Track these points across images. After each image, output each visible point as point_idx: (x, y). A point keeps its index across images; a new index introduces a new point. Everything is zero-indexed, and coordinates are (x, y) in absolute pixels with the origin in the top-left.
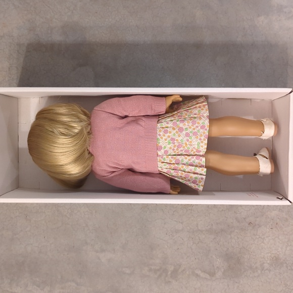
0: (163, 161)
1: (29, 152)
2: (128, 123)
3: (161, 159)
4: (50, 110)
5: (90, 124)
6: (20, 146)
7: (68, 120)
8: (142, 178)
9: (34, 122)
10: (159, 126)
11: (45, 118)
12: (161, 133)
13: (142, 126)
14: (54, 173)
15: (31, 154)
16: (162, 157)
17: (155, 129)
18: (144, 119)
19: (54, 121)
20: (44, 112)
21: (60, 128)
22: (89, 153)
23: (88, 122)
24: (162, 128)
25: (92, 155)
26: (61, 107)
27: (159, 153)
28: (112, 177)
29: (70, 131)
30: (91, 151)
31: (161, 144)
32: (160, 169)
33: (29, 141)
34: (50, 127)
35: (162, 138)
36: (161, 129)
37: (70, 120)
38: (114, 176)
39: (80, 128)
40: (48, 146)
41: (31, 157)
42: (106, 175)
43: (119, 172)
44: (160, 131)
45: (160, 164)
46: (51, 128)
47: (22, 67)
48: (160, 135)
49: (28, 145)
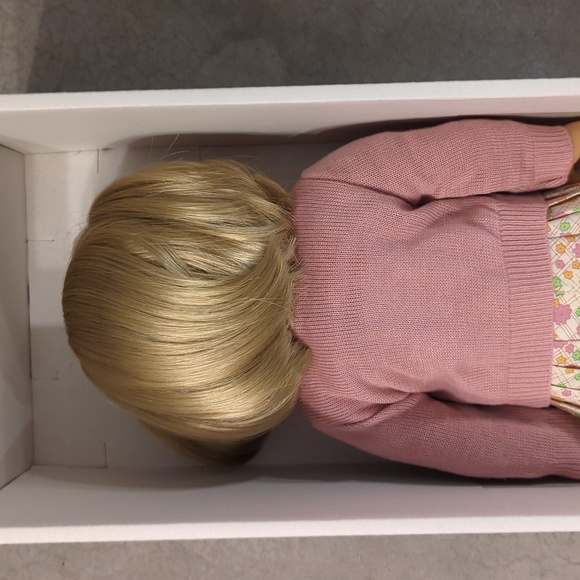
0: (571, 361)
1: (71, 342)
2: (437, 223)
3: (566, 355)
4: (145, 184)
5: (292, 232)
6: (35, 321)
7: (214, 218)
8: (488, 425)
9: (87, 230)
10: (555, 228)
11: (128, 215)
12: (565, 258)
13: (490, 232)
14: (165, 417)
15: (77, 352)
16: (570, 349)
17: (540, 241)
18: (494, 205)
19: (161, 224)
20: (122, 194)
21: (184, 248)
22: (295, 339)
23: (287, 225)
24: (569, 236)
25: (304, 347)
26: (184, 171)
27: (561, 333)
28: (377, 426)
29: (224, 258)
30: (300, 333)
31: (567, 297)
32: (558, 392)
33: (67, 301)
34: (147, 247)
35: (569, 275)
36: (564, 242)
37: (221, 218)
38: (385, 421)
39: (257, 247)
40: (144, 318)
41: (76, 362)
42: (356, 418)
43: (403, 408)
44: (562, 249)
45: (559, 375)
46: (153, 251)
47: (37, 49)
48: (560, 264)
49: (67, 316)
